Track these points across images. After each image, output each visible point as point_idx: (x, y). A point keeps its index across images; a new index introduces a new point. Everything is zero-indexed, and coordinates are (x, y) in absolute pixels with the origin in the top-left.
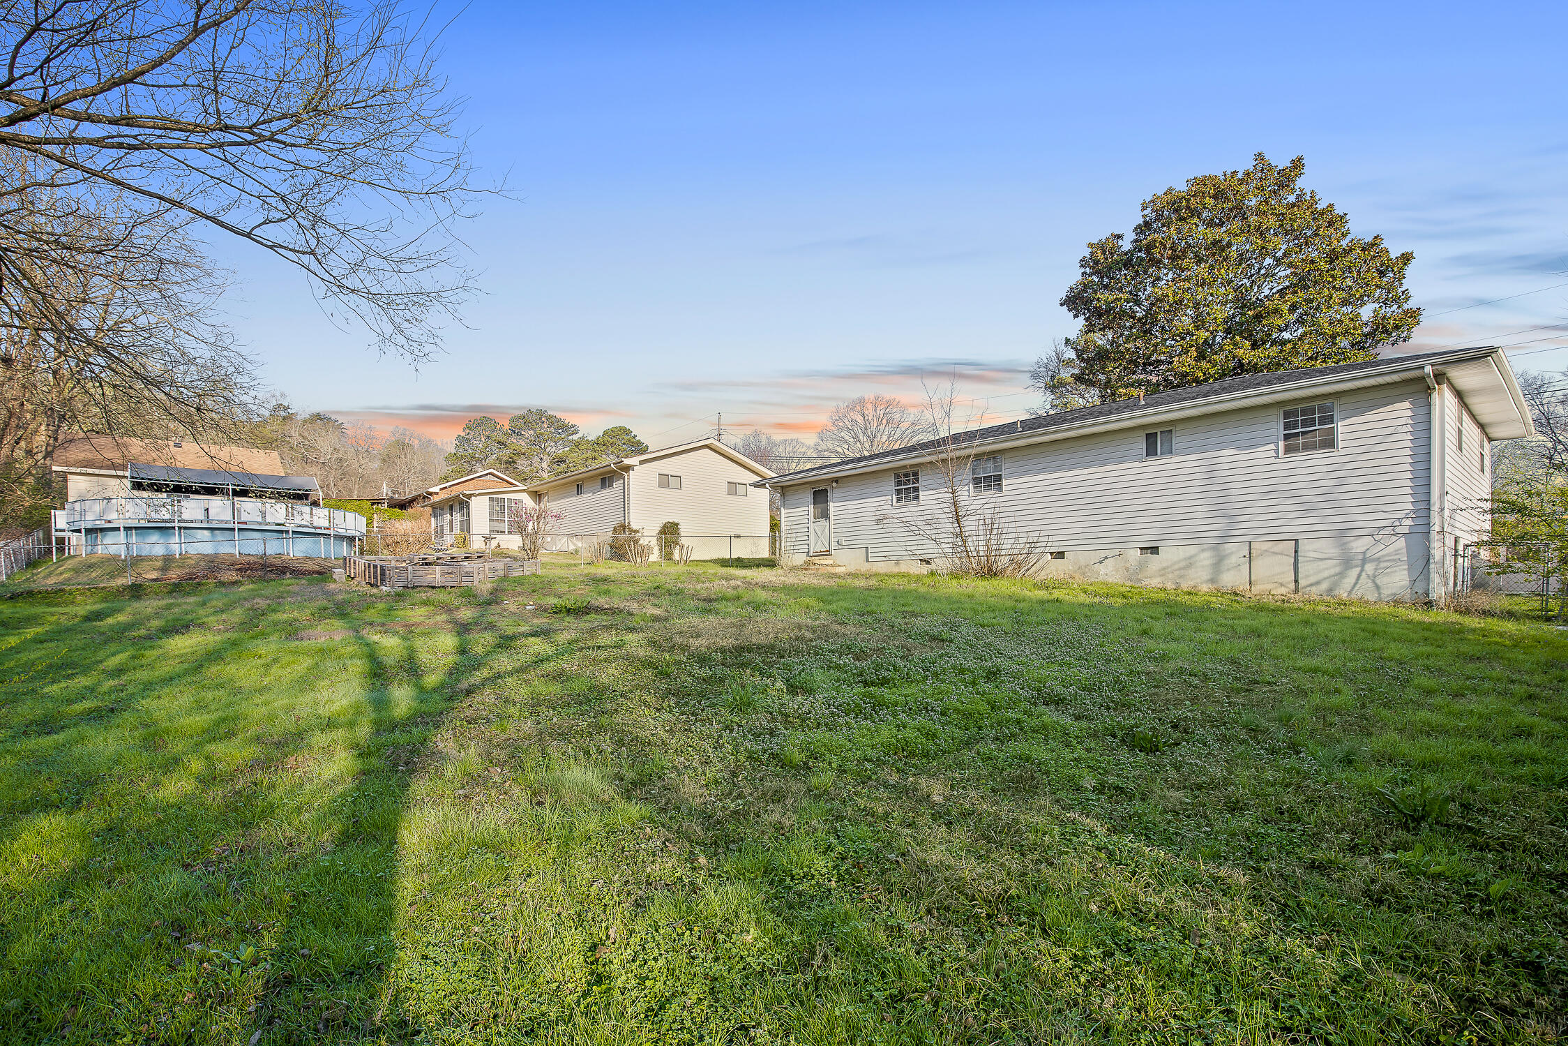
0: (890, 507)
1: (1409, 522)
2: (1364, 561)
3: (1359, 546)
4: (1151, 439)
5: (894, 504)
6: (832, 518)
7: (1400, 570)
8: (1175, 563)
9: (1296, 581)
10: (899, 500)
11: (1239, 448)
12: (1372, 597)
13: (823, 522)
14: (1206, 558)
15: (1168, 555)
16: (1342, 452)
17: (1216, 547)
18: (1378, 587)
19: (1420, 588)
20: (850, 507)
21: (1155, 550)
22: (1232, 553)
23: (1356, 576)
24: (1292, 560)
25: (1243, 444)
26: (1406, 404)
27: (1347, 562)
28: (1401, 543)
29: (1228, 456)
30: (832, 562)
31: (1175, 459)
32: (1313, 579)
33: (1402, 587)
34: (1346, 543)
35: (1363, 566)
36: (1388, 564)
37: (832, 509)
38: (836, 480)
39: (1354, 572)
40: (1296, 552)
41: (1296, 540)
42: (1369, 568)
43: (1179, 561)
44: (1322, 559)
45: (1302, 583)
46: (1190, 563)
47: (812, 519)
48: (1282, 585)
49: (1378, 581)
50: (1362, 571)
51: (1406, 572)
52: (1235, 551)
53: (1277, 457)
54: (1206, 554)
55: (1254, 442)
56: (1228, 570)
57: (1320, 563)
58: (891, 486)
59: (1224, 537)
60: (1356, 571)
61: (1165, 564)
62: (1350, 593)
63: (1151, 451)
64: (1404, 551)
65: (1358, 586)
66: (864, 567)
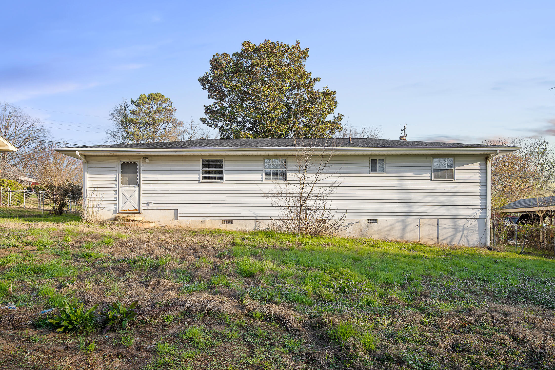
0: (197, 182)
1: (478, 214)
2: (463, 229)
3: (461, 223)
4: (374, 162)
5: (201, 180)
6: (142, 185)
7: (476, 234)
8: (386, 227)
9: (438, 238)
10: (204, 178)
11: (415, 173)
12: (466, 245)
13: (133, 188)
14: (399, 226)
15: (382, 224)
16: (456, 181)
17: (403, 221)
18: (468, 241)
19: (483, 241)
20: (159, 179)
21: (375, 221)
22: (412, 223)
23: (460, 236)
24: (436, 228)
25: (417, 171)
26: (478, 164)
27: (457, 230)
28: (476, 222)
29: (409, 177)
30: (141, 219)
31: (385, 175)
32: (445, 237)
33: (477, 241)
34: (456, 221)
35: (463, 232)
36: (472, 231)
37: (142, 179)
38: (146, 157)
39: (459, 235)
40: (438, 224)
41: (438, 219)
42: (465, 232)
43: (387, 226)
44: (448, 228)
45: (441, 238)
46: (392, 228)
47: (120, 185)
48: (432, 239)
49: (468, 238)
50: (463, 234)
51: (478, 235)
52: (413, 224)
53: (431, 180)
54: (398, 224)
55: (422, 171)
56: (410, 231)
57: (447, 230)
58: (199, 167)
59: (407, 216)
60: (461, 233)
61: (380, 228)
62: (459, 243)
63: (374, 169)
64: (477, 226)
65: (461, 240)
66: (172, 223)
